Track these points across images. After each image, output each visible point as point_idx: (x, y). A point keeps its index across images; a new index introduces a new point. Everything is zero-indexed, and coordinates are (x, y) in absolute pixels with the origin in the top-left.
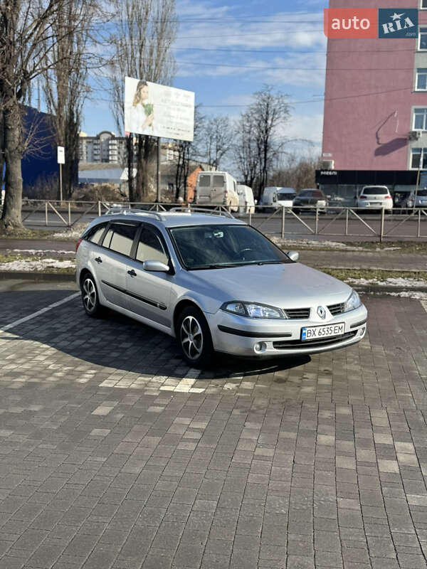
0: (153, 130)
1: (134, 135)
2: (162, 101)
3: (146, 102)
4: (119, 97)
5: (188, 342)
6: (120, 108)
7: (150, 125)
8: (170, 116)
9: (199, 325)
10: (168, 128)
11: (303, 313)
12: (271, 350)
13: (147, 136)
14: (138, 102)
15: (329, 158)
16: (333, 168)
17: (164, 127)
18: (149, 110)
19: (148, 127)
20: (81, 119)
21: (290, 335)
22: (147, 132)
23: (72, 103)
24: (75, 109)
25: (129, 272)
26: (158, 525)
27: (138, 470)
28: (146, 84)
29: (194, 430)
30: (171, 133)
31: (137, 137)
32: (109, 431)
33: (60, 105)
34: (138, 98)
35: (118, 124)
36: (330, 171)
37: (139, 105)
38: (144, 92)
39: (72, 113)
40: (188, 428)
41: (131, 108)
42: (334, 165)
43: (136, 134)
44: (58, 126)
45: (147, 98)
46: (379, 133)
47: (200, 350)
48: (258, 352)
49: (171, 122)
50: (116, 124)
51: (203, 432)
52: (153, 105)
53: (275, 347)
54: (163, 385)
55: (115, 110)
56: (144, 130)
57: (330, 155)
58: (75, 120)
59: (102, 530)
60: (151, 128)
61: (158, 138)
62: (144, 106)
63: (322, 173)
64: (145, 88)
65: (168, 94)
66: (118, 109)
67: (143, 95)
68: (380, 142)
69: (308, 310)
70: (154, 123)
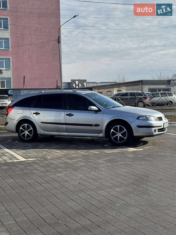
5: (117, 136)
9: (124, 128)
11: (160, 119)
12: (157, 133)
21: (161, 126)
25: (67, 115)
47: (126, 138)
48: (154, 133)
53: (158, 131)
69: (161, 117)
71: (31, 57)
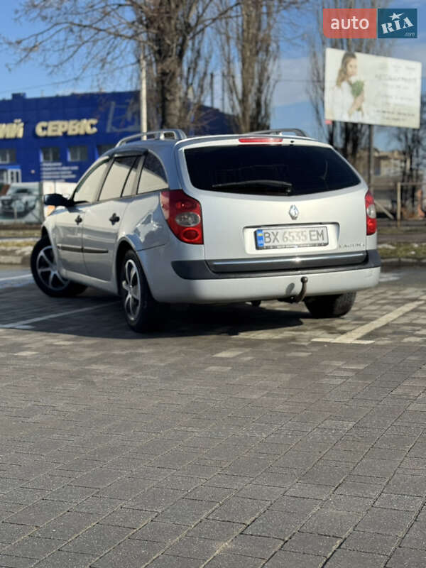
0: (363, 115)
1: (338, 125)
2: (376, 76)
3: (353, 79)
4: (318, 77)
6: (320, 91)
7: (359, 109)
8: (386, 96)
10: (384, 112)
13: (355, 125)
14: (343, 80)
17: (378, 111)
18: (357, 90)
19: (356, 112)
20: (270, 110)
22: (356, 118)
23: (260, 91)
24: (263, 99)
26: (265, 436)
27: (255, 397)
28: (354, 56)
29: (345, 370)
30: (388, 119)
31: (341, 127)
32: (229, 368)
33: (245, 94)
34: (343, 75)
35: (318, 112)
37: (345, 85)
38: (351, 66)
39: (258, 104)
40: (339, 368)
41: (333, 89)
43: (340, 122)
44: (241, 121)
45: (354, 74)
49: (388, 104)
50: (315, 113)
51: (357, 371)
52: (363, 84)
54: (315, 337)
55: (313, 95)
56: (350, 115)
58: (263, 113)
59: (187, 437)
60: (360, 113)
61: (370, 126)
62: (351, 84)
64: (352, 62)
65: (384, 67)
66: (317, 92)
67: (350, 70)
70: (364, 106)
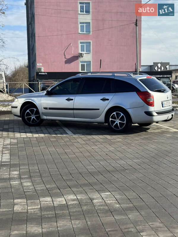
15: (40, 66)
16: (43, 71)
36: (42, 72)
42: (44, 70)
46: (65, 53)
57: (41, 64)
63: (39, 73)
68: (66, 58)
71: (111, 41)
